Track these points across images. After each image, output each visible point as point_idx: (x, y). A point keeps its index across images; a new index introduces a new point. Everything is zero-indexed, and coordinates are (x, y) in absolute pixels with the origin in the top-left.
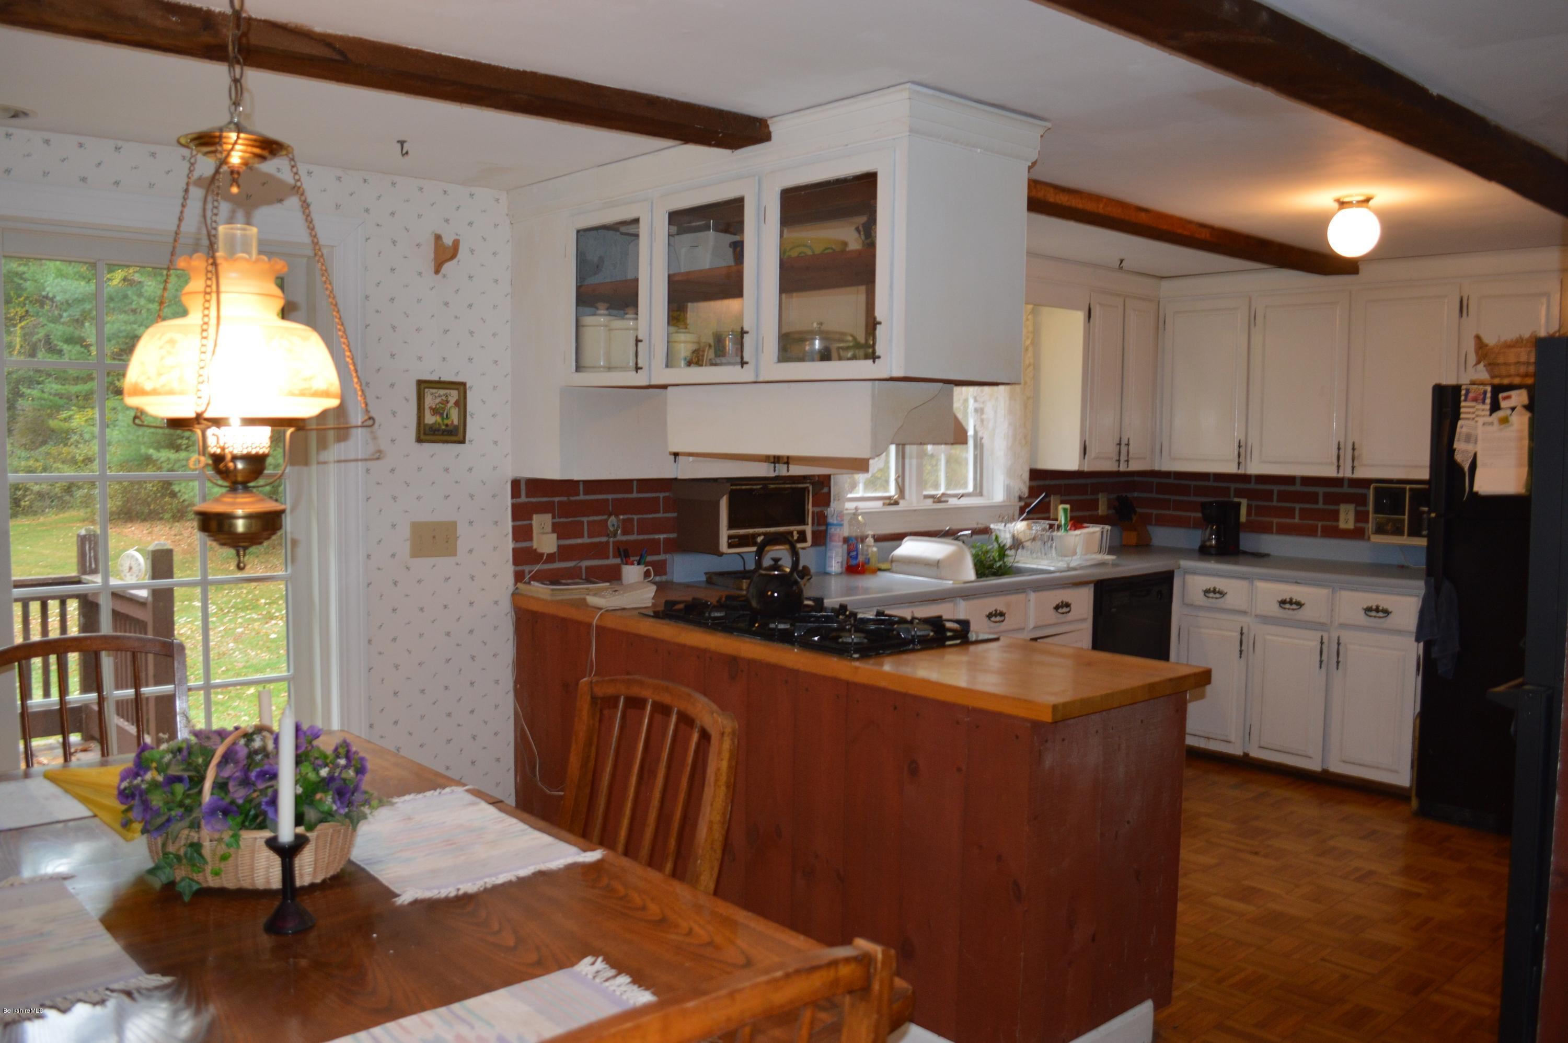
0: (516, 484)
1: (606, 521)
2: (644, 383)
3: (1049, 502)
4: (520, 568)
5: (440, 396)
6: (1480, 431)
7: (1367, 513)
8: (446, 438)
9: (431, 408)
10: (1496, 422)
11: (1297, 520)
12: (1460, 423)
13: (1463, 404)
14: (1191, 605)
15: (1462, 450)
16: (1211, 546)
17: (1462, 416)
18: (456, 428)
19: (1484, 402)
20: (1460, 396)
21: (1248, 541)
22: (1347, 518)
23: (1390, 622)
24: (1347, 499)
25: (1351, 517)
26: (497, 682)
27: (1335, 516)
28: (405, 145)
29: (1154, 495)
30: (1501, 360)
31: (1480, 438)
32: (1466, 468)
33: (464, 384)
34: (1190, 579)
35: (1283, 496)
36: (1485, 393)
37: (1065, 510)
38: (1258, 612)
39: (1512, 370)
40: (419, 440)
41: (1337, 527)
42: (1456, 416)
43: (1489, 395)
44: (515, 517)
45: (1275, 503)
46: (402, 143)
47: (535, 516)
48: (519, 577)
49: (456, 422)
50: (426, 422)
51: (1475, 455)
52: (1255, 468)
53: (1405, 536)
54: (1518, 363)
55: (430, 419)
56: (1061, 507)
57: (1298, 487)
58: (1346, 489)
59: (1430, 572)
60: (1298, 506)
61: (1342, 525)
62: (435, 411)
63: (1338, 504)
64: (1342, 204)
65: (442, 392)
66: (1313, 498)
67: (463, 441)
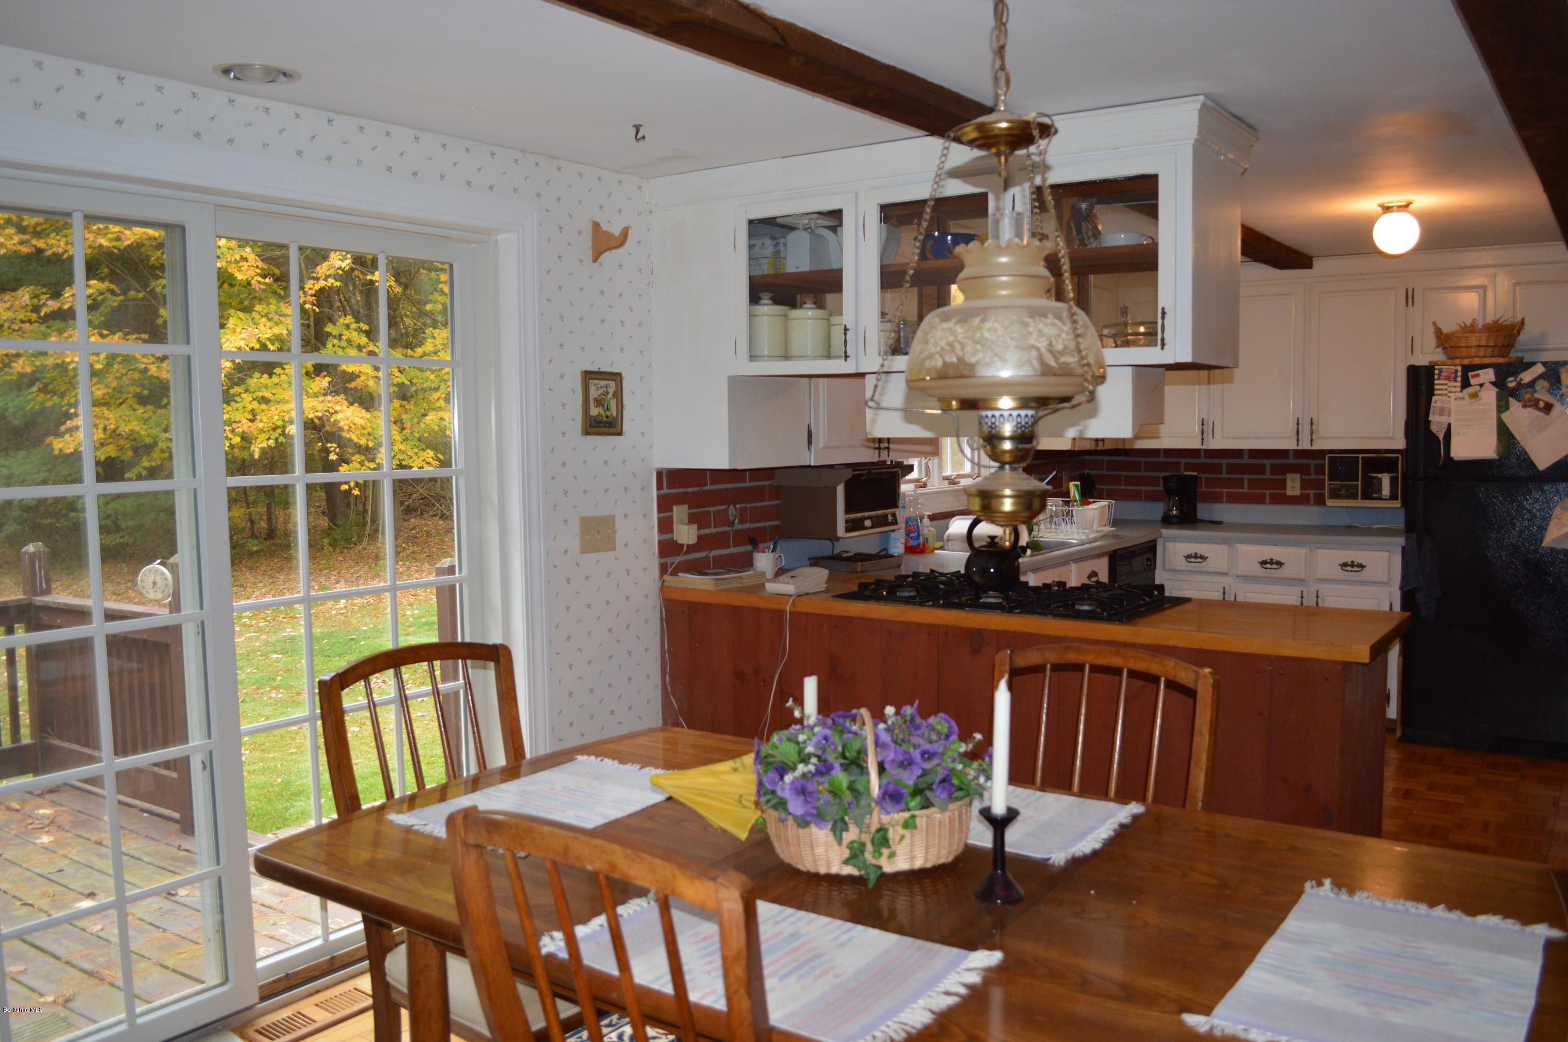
0: (659, 474)
1: (727, 510)
2: (853, 371)
3: (1062, 478)
4: (664, 560)
5: (601, 387)
6: (1453, 405)
7: (1324, 480)
8: (607, 430)
9: (595, 400)
10: (1467, 397)
11: (1246, 490)
12: (1434, 398)
13: (1436, 382)
14: (1175, 571)
15: (1437, 422)
16: (1173, 516)
17: (1436, 392)
18: (615, 419)
19: (1455, 380)
20: (1433, 374)
21: (1204, 510)
22: (1293, 485)
23: (1365, 575)
24: (1293, 469)
25: (1298, 484)
26: (648, 677)
27: (1283, 484)
28: (641, 129)
29: (1105, 472)
30: (1463, 343)
31: (1452, 411)
32: (1441, 437)
33: (619, 375)
34: (1170, 545)
35: (1232, 469)
36: (1456, 371)
37: (1076, 486)
38: (1240, 573)
39: (1473, 351)
40: (587, 433)
41: (1285, 494)
42: (1431, 392)
43: (1459, 374)
44: (660, 510)
45: (1224, 475)
46: (637, 128)
47: (675, 507)
48: (663, 569)
49: (614, 414)
50: (591, 414)
51: (1449, 425)
52: (1217, 443)
53: (1359, 500)
54: (1479, 346)
55: (594, 411)
56: (1072, 484)
57: (1246, 460)
58: (1291, 460)
59: (1410, 528)
60: (1246, 477)
61: (1289, 492)
62: (599, 402)
63: (1284, 474)
64: (1387, 209)
65: (603, 383)
66: (1261, 469)
67: (620, 434)
